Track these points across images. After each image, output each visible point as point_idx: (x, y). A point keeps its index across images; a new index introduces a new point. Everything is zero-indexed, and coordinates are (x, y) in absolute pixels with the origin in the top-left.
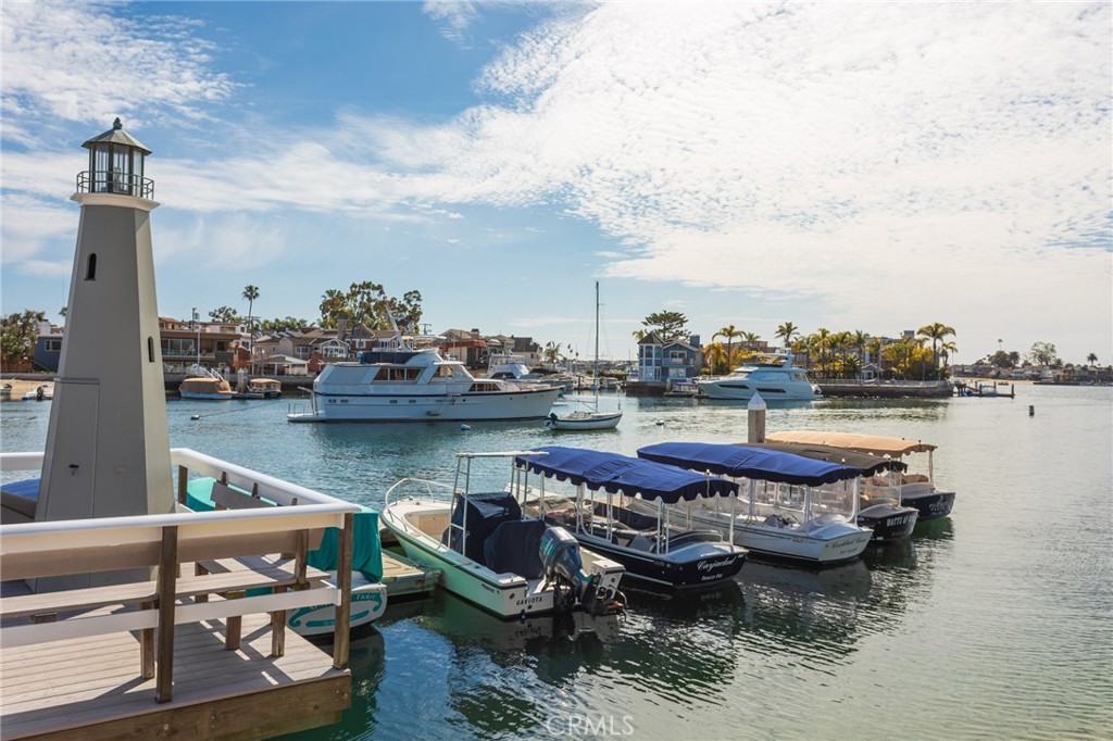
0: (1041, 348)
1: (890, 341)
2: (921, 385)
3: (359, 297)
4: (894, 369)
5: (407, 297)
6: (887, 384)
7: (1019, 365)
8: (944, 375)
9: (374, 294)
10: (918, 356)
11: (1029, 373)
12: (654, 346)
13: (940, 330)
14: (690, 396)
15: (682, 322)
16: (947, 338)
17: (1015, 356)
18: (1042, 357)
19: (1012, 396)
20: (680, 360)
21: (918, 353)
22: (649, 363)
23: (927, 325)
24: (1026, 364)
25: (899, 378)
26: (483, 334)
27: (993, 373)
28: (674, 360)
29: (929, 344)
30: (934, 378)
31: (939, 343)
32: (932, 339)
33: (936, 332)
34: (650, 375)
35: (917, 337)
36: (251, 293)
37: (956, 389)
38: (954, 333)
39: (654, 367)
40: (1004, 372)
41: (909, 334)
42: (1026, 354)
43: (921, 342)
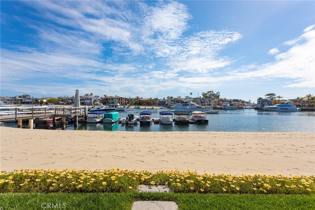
3: (209, 94)
5: (217, 93)
9: (212, 93)
12: (260, 100)
14: (264, 110)
15: (275, 95)
20: (267, 103)
22: (259, 104)
26: (226, 99)
28: (265, 103)
34: (259, 106)
36: (191, 94)
39: (260, 105)
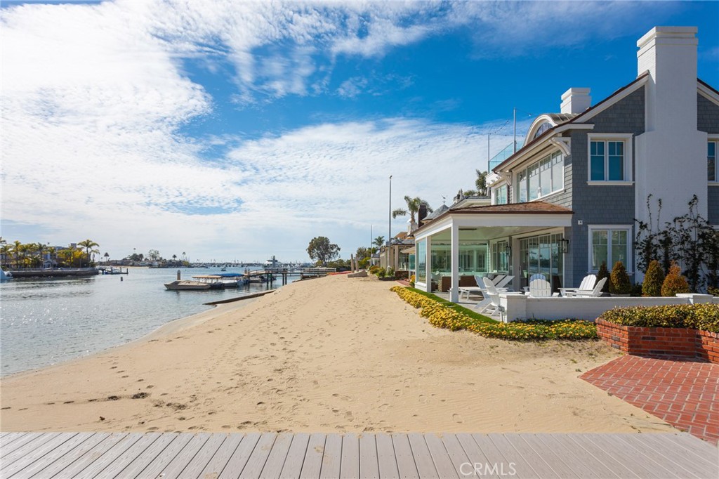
0: (153, 252)
1: (63, 249)
2: (79, 270)
4: (64, 262)
6: (59, 270)
7: (143, 260)
8: (93, 265)
10: (77, 256)
11: (147, 263)
13: (90, 243)
16: (94, 248)
17: (141, 256)
18: (153, 256)
19: (127, 273)
21: (77, 254)
23: (83, 241)
24: (146, 259)
25: (67, 267)
27: (131, 264)
29: (84, 250)
30: (87, 267)
31: (89, 250)
32: (86, 248)
33: (88, 244)
35: (78, 247)
37: (101, 271)
38: (98, 246)
40: (136, 263)
41: (74, 245)
42: (146, 255)
43: (80, 249)
